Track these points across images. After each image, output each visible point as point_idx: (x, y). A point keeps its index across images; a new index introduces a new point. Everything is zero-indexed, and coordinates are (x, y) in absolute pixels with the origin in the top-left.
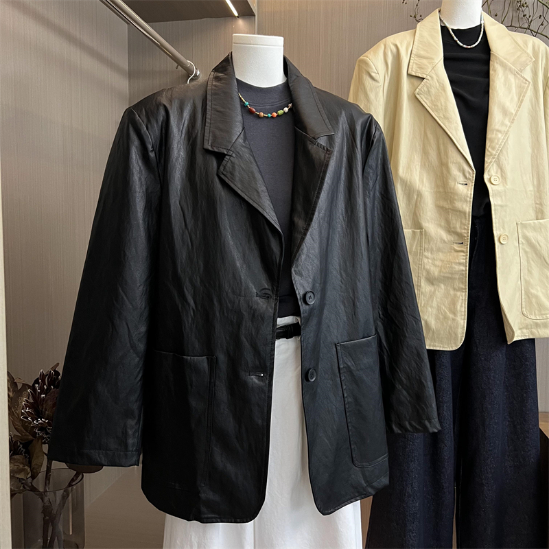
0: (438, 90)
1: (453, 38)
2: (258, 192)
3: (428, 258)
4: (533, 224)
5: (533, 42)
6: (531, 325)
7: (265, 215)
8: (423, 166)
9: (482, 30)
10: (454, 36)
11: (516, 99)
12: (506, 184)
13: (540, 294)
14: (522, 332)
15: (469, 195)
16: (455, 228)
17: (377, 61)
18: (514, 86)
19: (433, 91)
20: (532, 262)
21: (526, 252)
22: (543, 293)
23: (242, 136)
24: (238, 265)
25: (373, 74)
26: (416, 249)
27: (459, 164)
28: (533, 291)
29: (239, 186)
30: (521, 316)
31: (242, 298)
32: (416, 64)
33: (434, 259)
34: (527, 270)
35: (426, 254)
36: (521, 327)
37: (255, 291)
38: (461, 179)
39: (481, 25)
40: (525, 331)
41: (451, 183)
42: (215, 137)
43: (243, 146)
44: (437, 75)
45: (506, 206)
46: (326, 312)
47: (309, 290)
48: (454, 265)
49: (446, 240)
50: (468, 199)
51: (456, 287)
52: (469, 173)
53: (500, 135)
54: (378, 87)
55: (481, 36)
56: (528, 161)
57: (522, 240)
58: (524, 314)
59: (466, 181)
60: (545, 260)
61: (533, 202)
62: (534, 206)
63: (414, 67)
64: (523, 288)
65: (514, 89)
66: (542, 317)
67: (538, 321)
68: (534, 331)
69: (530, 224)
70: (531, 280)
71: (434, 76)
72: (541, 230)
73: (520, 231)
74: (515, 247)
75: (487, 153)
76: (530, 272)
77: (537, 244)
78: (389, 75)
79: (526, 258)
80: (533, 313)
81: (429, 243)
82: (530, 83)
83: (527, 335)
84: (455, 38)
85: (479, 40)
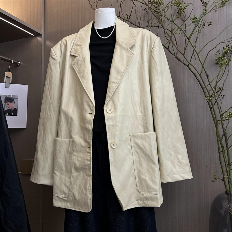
0: (82, 62)
1: (97, 34)
3: (75, 156)
4: (140, 135)
5: (143, 32)
6: (143, 198)
8: (75, 103)
9: (114, 29)
10: (97, 33)
12: (116, 112)
13: (147, 179)
14: (138, 203)
15: (91, 120)
16: (86, 139)
17: (56, 51)
19: (80, 62)
20: (142, 159)
21: (137, 152)
22: (149, 178)
25: (54, 57)
26: (70, 150)
28: (143, 177)
30: (137, 192)
33: (78, 157)
34: (138, 163)
35: (74, 153)
36: (137, 199)
38: (89, 111)
39: (114, 26)
40: (140, 202)
41: (84, 113)
44: (82, 54)
45: (116, 125)
48: (85, 161)
49: (83, 145)
50: (91, 122)
51: (87, 174)
52: (92, 107)
53: (114, 85)
54: (56, 63)
55: (113, 31)
56: (137, 98)
57: (134, 145)
58: (138, 191)
59: (91, 111)
60: (150, 157)
61: (142, 122)
62: (143, 124)
63: (73, 51)
64: (136, 174)
65: (125, 58)
66: (149, 194)
67: (147, 196)
68: (145, 202)
69: (138, 136)
70: (141, 169)
71: (81, 55)
72: (146, 139)
73: (132, 140)
74: (128, 149)
75: (107, 95)
76: (141, 164)
77: (144, 148)
78: (63, 56)
79: (138, 156)
80: (144, 191)
81: (75, 147)
82: (133, 54)
83: (142, 204)
84: (98, 34)
85: (111, 34)
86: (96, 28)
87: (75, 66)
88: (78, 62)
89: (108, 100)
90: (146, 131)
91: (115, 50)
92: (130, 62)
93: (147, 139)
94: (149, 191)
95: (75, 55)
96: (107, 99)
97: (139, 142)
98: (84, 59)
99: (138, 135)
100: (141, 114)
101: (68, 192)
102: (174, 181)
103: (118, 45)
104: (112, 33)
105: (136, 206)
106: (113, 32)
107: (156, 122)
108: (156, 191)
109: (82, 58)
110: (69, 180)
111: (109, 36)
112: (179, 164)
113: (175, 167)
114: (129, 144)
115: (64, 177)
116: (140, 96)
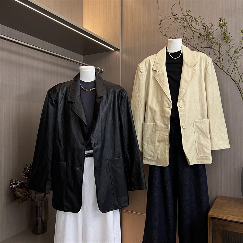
2: (81, 113)
3: (158, 133)
5: (201, 55)
6: (201, 159)
7: (83, 120)
8: (157, 101)
11: (190, 76)
12: (185, 107)
13: (204, 147)
14: (197, 161)
15: (170, 111)
16: (166, 123)
17: (143, 66)
18: (190, 71)
19: (160, 75)
20: (200, 135)
21: (197, 131)
23: (79, 97)
24: (75, 134)
25: (141, 71)
26: (154, 130)
27: (167, 100)
28: (201, 146)
29: (76, 111)
30: (197, 155)
31: (75, 145)
32: (156, 66)
33: (160, 134)
34: (198, 138)
35: (157, 132)
36: (197, 159)
37: (79, 142)
38: (167, 106)
39: (181, 50)
40: (198, 161)
41: (164, 107)
42: (71, 97)
43: (79, 100)
44: (162, 70)
45: (185, 115)
46: (105, 149)
47: (96, 142)
48: (165, 136)
49: (163, 127)
50: (170, 113)
51: (166, 144)
52: (170, 104)
53: (183, 90)
54: (143, 75)
55: (181, 54)
57: (195, 127)
59: (169, 106)
60: (205, 134)
62: (201, 114)
64: (197, 145)
65: (190, 73)
66: (205, 156)
67: (203, 157)
68: (202, 161)
69: (198, 121)
70: (200, 141)
73: (194, 124)
74: (193, 130)
75: (179, 96)
77: (202, 129)
78: (147, 70)
79: (197, 134)
80: (201, 154)
81: (158, 128)
82: (196, 70)
83: (200, 162)
84: (171, 56)
85: (180, 56)
87: (156, 77)
90: (203, 119)
91: (183, 67)
92: (193, 75)
93: (204, 123)
94: (205, 154)
95: (156, 70)
96: (179, 98)
97: (199, 125)
100: (200, 108)
101: (153, 155)
102: (219, 149)
103: (185, 64)
107: (209, 113)
108: (209, 154)
109: (162, 72)
110: (154, 148)
112: (222, 139)
113: (220, 141)
114: (192, 126)
115: (150, 146)
116: (200, 96)
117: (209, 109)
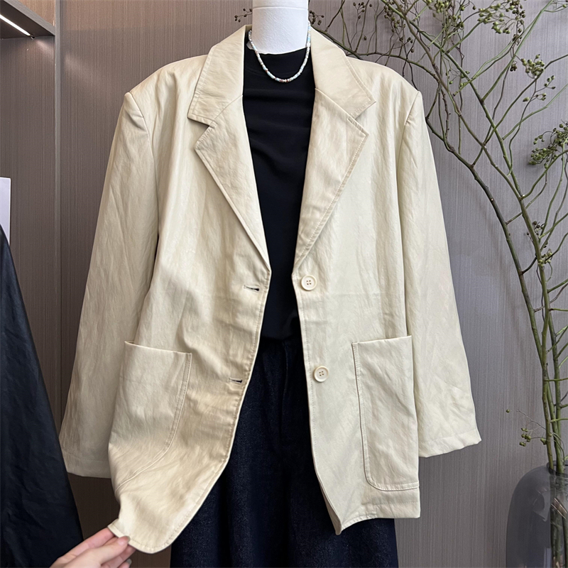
0: (227, 144)
4: (377, 345)
6: (379, 499)
9: (307, 57)
10: (262, 64)
11: (346, 158)
12: (326, 288)
13: (392, 452)
15: (259, 307)
18: (344, 138)
19: (220, 145)
20: (379, 404)
21: (368, 388)
22: (395, 449)
25: (135, 118)
28: (382, 447)
30: (365, 484)
32: (201, 104)
34: (371, 415)
36: (365, 501)
38: (251, 281)
40: (371, 507)
44: (227, 121)
50: (258, 312)
52: (263, 273)
53: (318, 215)
55: (304, 64)
57: (362, 370)
58: (368, 482)
59: (258, 284)
60: (399, 399)
61: (381, 312)
62: (382, 318)
63: (197, 108)
64: (365, 442)
65: (344, 145)
66: (396, 487)
67: (390, 492)
68: (385, 507)
69: (373, 346)
70: (378, 429)
71: (223, 123)
72: (391, 354)
73: (357, 357)
74: (349, 380)
75: (299, 242)
76: (376, 417)
77: (386, 376)
78: (162, 118)
79: (369, 396)
80: (383, 481)
82: (367, 135)
83: (375, 513)
84: (264, 66)
85: (301, 71)
86: (256, 49)
87: (204, 152)
88: (213, 144)
89: (303, 256)
90: (390, 334)
91: (314, 119)
92: (358, 155)
93: (394, 354)
94: (396, 480)
95: (203, 122)
96: (300, 251)
97: (374, 361)
98: (234, 136)
99: (373, 344)
100: (378, 292)
102: (445, 452)
103: (322, 105)
104: (302, 68)
105: (362, 517)
106: (305, 67)
107: (411, 311)
108: (412, 480)
109: (228, 132)
111: (296, 76)
112: (455, 410)
113: (446, 417)
114: (350, 369)
116: (378, 244)
117: (411, 295)
